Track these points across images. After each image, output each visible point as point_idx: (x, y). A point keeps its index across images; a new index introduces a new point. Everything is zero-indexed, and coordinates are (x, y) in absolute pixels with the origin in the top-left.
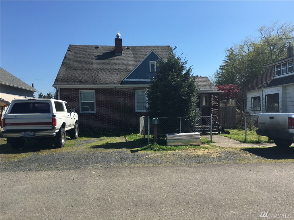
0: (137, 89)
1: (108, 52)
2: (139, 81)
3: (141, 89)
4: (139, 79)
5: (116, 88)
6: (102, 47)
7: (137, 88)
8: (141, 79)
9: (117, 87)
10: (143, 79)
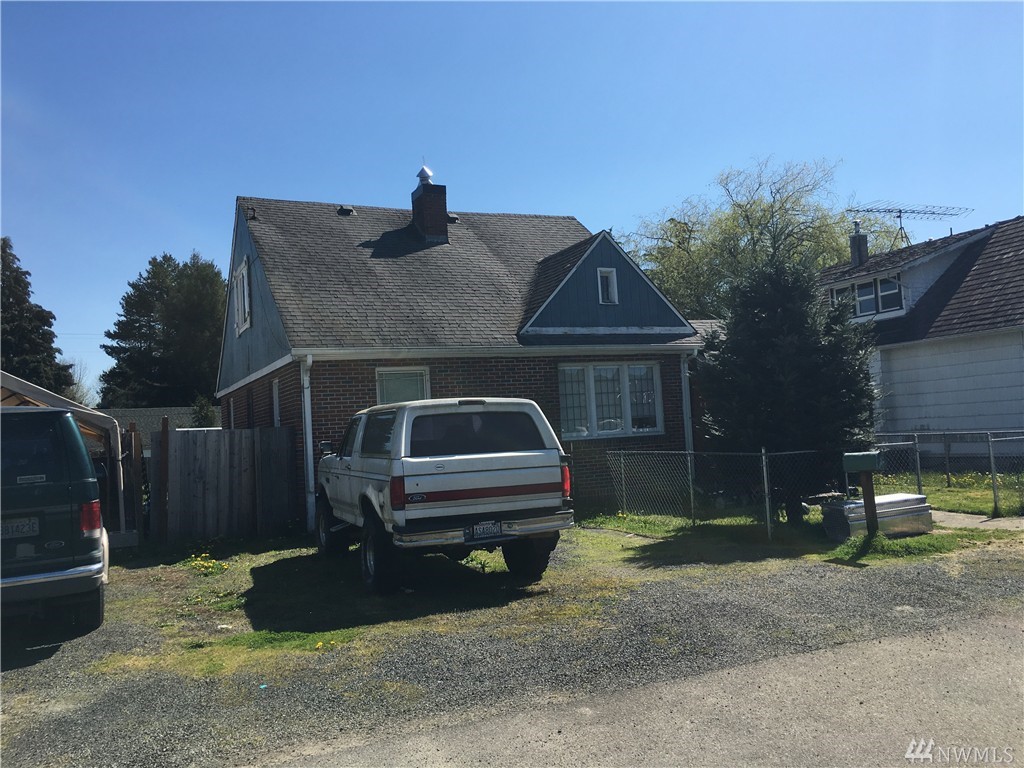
0: (564, 361)
1: (392, 229)
2: (569, 333)
3: (575, 361)
4: (571, 328)
5: (498, 358)
6: (360, 209)
7: (565, 357)
8: (578, 329)
9: (503, 355)
10: (583, 326)
